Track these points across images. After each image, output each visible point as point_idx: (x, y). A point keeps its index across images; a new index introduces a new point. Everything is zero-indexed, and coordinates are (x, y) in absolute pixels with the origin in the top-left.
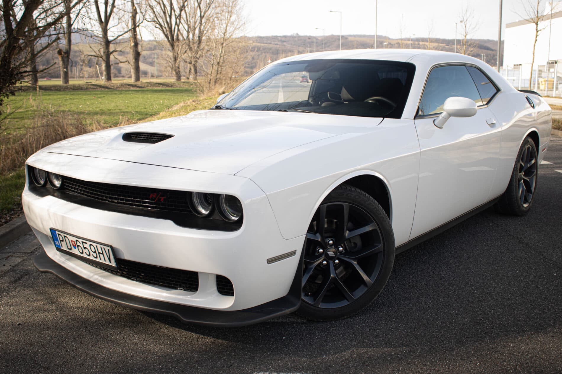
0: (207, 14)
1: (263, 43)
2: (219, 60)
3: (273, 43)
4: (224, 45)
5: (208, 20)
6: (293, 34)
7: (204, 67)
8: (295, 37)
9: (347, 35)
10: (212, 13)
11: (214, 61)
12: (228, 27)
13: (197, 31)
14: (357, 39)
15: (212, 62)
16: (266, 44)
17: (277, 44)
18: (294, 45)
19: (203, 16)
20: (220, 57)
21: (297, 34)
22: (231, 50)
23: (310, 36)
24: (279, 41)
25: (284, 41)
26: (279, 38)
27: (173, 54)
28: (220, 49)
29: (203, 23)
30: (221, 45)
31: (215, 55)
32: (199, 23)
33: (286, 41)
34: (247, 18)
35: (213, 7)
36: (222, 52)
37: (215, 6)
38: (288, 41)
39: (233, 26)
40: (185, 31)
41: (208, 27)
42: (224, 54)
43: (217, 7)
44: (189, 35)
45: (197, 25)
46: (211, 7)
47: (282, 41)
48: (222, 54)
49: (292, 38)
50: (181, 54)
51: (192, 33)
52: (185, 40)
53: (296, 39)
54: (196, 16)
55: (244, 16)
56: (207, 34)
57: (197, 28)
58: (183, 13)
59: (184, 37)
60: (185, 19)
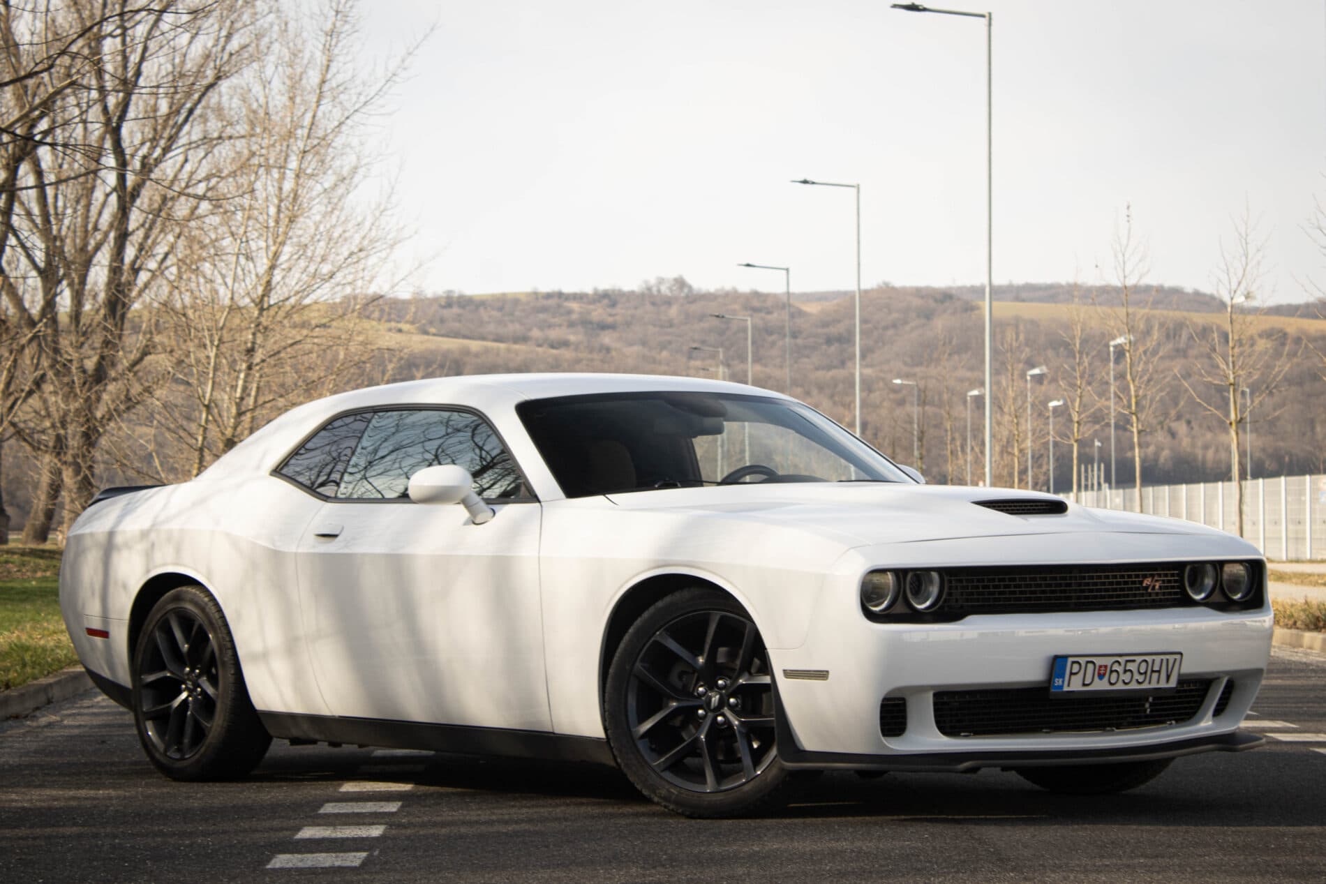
0: (155, 177)
1: (483, 338)
2: (235, 428)
3: (536, 333)
4: (260, 354)
5: (161, 212)
6: (653, 281)
7: (157, 463)
8: (668, 302)
9: (973, 289)
10: (184, 175)
11: (209, 435)
12: (276, 272)
13: (99, 275)
14: (1029, 310)
15: (200, 438)
16: (499, 339)
17: (565, 344)
18: (663, 346)
19: (135, 194)
20: (240, 414)
21: (681, 283)
22: (291, 378)
23: (756, 294)
24: (571, 324)
25: (603, 327)
26: (575, 306)
28: (238, 377)
29: (131, 227)
30: (245, 358)
31: (213, 405)
32: (111, 226)
33: (612, 327)
34: (373, 224)
35: (194, 138)
36: (248, 391)
37: (201, 136)
38: (628, 324)
39: (302, 263)
40: (34, 273)
41: (161, 250)
42: (256, 401)
43: (215, 142)
44: (56, 295)
45: (99, 236)
46: (183, 140)
47: (591, 323)
48: (247, 398)
49: (649, 307)
50: (12, 399)
51: (71, 285)
52: (32, 323)
53: (674, 311)
54: (93, 189)
55: (359, 219)
56: (154, 285)
57: (99, 254)
58: (26, 174)
59: (27, 305)
60: (36, 210)
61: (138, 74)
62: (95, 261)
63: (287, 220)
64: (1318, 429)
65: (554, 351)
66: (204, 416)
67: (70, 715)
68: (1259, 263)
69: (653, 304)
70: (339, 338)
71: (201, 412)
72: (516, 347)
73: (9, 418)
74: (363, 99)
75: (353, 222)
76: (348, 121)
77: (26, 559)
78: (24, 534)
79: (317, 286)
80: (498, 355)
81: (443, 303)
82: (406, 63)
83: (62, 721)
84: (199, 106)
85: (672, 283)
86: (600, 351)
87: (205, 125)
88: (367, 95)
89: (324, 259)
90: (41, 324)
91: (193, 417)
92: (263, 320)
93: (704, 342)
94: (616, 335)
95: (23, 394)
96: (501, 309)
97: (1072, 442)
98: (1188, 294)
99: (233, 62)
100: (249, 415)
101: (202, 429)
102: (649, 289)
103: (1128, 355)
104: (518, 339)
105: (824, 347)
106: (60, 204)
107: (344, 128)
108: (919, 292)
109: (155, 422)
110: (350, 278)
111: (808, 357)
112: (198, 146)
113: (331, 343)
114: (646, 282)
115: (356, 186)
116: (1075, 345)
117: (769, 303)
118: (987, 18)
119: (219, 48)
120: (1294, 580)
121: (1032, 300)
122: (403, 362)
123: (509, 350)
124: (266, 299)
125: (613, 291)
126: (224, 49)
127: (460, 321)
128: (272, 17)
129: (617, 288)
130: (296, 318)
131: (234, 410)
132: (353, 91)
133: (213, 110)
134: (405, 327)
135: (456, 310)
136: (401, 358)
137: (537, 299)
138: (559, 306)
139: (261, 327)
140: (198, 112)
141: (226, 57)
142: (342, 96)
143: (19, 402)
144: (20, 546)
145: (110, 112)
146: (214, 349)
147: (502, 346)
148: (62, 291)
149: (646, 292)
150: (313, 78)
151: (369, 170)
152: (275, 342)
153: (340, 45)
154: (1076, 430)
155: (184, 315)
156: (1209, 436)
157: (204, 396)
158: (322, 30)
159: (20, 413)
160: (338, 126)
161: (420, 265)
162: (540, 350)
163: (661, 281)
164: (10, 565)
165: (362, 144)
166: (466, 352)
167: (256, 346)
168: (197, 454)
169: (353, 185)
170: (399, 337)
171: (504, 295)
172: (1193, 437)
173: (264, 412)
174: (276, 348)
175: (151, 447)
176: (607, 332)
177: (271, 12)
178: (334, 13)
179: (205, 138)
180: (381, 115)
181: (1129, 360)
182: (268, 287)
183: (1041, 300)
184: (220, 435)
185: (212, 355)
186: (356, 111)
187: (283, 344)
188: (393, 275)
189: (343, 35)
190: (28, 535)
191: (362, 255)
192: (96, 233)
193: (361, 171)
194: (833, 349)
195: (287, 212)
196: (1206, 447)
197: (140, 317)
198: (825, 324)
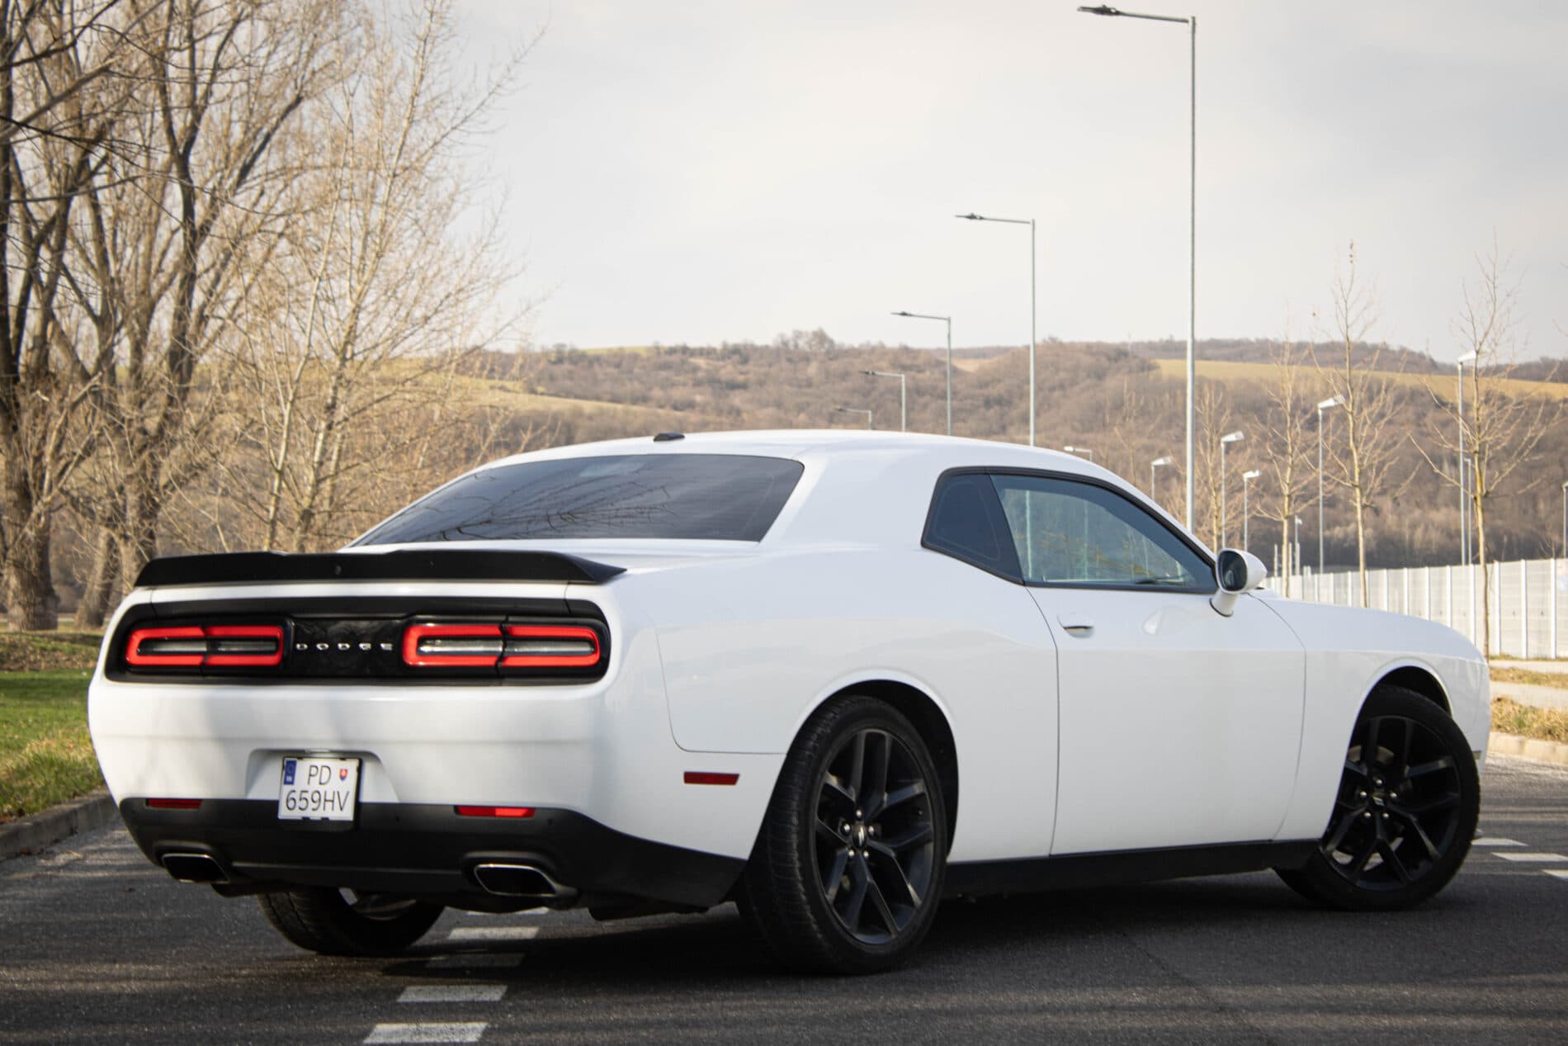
0: (226, 211)
1: (598, 398)
2: (312, 498)
3: (657, 393)
4: (342, 411)
6: (789, 335)
7: (221, 537)
8: (806, 358)
9: (1151, 346)
10: (259, 210)
11: (283, 506)
12: (362, 316)
13: (163, 321)
15: (272, 509)
16: (615, 399)
17: (690, 405)
19: (205, 229)
20: (319, 481)
21: (821, 337)
22: (378, 440)
23: (906, 350)
24: (698, 384)
25: (733, 386)
26: (701, 362)
27: (10, 464)
28: (316, 438)
29: (200, 268)
30: (325, 416)
31: (287, 470)
32: (177, 266)
33: (743, 386)
34: (473, 262)
35: (272, 167)
36: (328, 455)
37: (280, 165)
38: (761, 383)
39: (392, 306)
40: (89, 321)
41: (232, 295)
42: (337, 465)
43: (295, 172)
44: (113, 345)
45: (163, 279)
46: (258, 170)
47: (719, 382)
48: (327, 463)
49: (785, 364)
50: (63, 462)
51: (131, 332)
52: (86, 377)
53: (813, 369)
54: (157, 223)
55: (458, 255)
56: (226, 335)
57: (163, 300)
58: (81, 207)
59: (81, 357)
60: (91, 248)
61: (208, 93)
62: (158, 306)
63: (374, 255)
64: (1541, 506)
65: (679, 414)
66: (276, 483)
67: (95, 852)
68: (1509, 311)
69: (790, 360)
70: (434, 393)
71: (273, 478)
72: (635, 408)
73: (60, 485)
74: (461, 114)
75: (450, 258)
76: (445, 140)
77: (77, 646)
78: (77, 617)
79: (408, 332)
80: (614, 417)
81: (553, 359)
82: (513, 73)
83: (84, 859)
84: (278, 132)
85: (810, 336)
86: (730, 413)
87: (285, 152)
88: (466, 110)
89: (416, 300)
90: (96, 378)
91: (264, 484)
92: (345, 370)
93: (847, 404)
94: (746, 395)
95: (75, 458)
96: (618, 366)
97: (1282, 519)
98: (1393, 352)
99: (316, 80)
100: (328, 482)
101: (273, 498)
102: (785, 344)
103: (1350, 417)
104: (637, 400)
105: (982, 410)
106: (119, 241)
107: (439, 148)
108: (1091, 349)
109: (220, 490)
110: (447, 324)
111: (964, 421)
112: (276, 177)
113: (425, 399)
114: (782, 335)
115: (454, 217)
116: (1286, 406)
117: (920, 361)
118: (1191, 23)
119: (301, 65)
120: (1553, 683)
121: (1216, 358)
122: (507, 422)
123: (626, 413)
124: (349, 347)
125: (745, 346)
126: (305, 67)
127: (571, 379)
128: (359, 31)
129: (749, 342)
130: (384, 371)
131: (312, 477)
132: (450, 105)
133: (294, 136)
134: (509, 384)
135: (567, 366)
136: (506, 417)
137: (659, 353)
138: (683, 362)
139: (343, 380)
140: (275, 138)
141: (308, 76)
142: (438, 111)
143: (70, 467)
144: (71, 631)
145: (177, 137)
146: (289, 405)
147: (619, 407)
148: (119, 341)
149: (781, 346)
150: (405, 88)
151: (469, 198)
152: (360, 398)
153: (436, 50)
154: (1286, 505)
155: (254, 366)
156: (1417, 513)
157: (277, 461)
158: (414, 34)
159: (72, 479)
160: (432, 147)
161: (528, 308)
162: (660, 411)
163: (798, 335)
164: (58, 654)
165: (461, 166)
166: (579, 414)
167: (338, 402)
168: (268, 526)
169: (451, 215)
170: (503, 395)
171: (621, 349)
172: (1399, 515)
173: (347, 479)
174: (360, 404)
175: (215, 519)
176: (737, 392)
177: (359, 24)
178: (429, 15)
179: (284, 168)
180: (484, 133)
181: (1351, 424)
182: (351, 336)
183: (1228, 359)
184: (295, 505)
185: (286, 413)
186: (454, 128)
187: (369, 400)
188: (497, 320)
189: (439, 40)
190: (80, 618)
191: (462, 296)
192: (160, 275)
193: (461, 198)
194: (992, 413)
195: (373, 246)
196: (1413, 526)
197: (209, 371)
198: (984, 385)
